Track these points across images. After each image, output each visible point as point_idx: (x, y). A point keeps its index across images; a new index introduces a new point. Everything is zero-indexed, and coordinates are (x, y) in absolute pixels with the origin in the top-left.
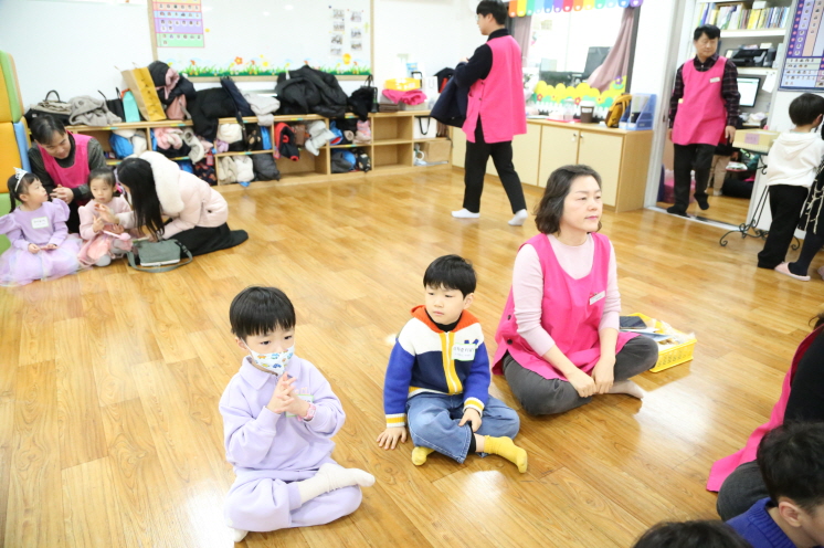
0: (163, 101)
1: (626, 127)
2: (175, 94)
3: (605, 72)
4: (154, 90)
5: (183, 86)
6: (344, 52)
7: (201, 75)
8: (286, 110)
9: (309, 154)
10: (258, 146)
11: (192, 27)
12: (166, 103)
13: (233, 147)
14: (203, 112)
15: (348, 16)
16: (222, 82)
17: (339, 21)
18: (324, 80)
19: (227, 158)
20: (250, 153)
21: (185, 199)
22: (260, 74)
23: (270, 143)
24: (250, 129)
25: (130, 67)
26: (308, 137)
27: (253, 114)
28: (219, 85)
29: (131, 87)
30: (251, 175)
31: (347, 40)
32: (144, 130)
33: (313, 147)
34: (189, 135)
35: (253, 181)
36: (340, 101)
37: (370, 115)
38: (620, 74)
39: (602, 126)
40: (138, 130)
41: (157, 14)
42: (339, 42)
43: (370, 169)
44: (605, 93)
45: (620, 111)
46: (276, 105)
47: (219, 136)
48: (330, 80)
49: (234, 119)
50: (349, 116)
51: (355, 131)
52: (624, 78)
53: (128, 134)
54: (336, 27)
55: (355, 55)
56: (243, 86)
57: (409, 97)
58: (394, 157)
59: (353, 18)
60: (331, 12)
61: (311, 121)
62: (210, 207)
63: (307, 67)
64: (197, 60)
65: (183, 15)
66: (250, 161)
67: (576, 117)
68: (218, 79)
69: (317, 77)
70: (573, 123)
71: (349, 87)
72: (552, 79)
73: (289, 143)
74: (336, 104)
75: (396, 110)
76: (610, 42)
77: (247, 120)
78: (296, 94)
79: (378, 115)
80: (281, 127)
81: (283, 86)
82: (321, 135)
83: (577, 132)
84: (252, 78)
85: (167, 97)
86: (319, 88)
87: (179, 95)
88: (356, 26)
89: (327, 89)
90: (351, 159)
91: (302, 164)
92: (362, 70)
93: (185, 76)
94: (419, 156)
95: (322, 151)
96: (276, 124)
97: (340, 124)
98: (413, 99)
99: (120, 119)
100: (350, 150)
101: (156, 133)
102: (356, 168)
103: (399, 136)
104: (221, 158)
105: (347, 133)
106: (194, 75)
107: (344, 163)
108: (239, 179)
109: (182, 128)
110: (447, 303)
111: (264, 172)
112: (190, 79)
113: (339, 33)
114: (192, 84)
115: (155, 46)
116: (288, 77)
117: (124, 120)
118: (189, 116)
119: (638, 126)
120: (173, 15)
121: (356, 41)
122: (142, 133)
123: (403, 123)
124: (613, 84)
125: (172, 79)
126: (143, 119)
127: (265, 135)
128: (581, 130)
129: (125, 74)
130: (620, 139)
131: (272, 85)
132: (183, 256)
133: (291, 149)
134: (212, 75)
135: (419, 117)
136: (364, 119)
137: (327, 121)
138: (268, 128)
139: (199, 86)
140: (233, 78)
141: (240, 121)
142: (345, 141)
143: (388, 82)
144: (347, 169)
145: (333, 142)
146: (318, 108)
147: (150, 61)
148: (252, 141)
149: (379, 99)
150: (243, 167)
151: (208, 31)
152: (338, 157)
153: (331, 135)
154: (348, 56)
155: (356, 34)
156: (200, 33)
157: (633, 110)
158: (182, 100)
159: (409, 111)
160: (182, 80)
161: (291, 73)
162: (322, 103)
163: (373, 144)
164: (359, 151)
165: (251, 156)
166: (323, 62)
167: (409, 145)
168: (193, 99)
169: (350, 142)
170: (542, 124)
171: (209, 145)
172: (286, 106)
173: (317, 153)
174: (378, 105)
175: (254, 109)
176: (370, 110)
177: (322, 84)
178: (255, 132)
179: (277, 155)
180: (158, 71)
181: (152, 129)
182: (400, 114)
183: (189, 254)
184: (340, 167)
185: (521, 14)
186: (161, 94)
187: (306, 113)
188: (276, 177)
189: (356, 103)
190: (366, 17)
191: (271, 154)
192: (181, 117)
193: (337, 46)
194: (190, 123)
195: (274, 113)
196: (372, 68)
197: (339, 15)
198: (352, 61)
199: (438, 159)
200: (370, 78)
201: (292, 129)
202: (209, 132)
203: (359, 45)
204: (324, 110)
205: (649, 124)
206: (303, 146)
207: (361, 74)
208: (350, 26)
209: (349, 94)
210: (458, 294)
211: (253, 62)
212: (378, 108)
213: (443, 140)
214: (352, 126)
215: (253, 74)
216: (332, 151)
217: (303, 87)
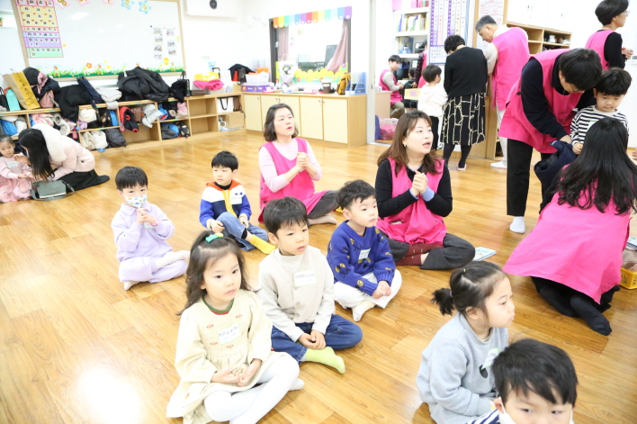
0: (37, 95)
1: (349, 93)
2: (45, 90)
3: (336, 61)
4: (29, 87)
5: (50, 85)
6: (163, 57)
7: (62, 76)
8: (127, 98)
9: (146, 127)
10: (109, 123)
11: (52, 42)
12: (39, 97)
13: (91, 125)
14: (67, 102)
15: (164, 32)
16: (79, 81)
17: (158, 36)
18: (152, 76)
19: (87, 133)
20: (103, 128)
21: (67, 153)
22: (105, 74)
23: (117, 121)
24: (102, 112)
25: (10, 72)
26: (144, 115)
27: (103, 102)
28: (76, 83)
29: (11, 86)
30: (106, 144)
31: (165, 49)
32: (24, 116)
33: (148, 122)
34: (58, 118)
35: (107, 148)
36: (163, 90)
37: (185, 98)
38: (344, 62)
39: (336, 94)
40: (19, 116)
41: (26, 35)
42: (160, 50)
43: (189, 135)
44: (337, 73)
45: (345, 84)
46: (119, 95)
47: (80, 118)
48: (156, 76)
49: (90, 106)
50: (171, 100)
51: (176, 110)
52: (347, 63)
53: (13, 119)
54: (157, 40)
55: (171, 58)
56: (95, 83)
57: (212, 85)
58: (205, 126)
59: (168, 34)
60: (152, 30)
61: (145, 105)
62: (82, 158)
63: (138, 68)
65: (45, 35)
66: (104, 134)
67: (321, 91)
68: (75, 79)
69: (146, 75)
70: (319, 94)
71: (169, 80)
72: (305, 67)
73: (131, 120)
74: (162, 92)
75: (204, 94)
76: (337, 42)
77: (99, 106)
78: (133, 87)
79: (191, 98)
80: (124, 110)
81: (123, 81)
82: (152, 114)
83: (320, 99)
84: (100, 77)
85: (39, 92)
86: (148, 82)
87: (48, 91)
88: (171, 39)
89: (154, 82)
90: (175, 129)
91: (142, 135)
92: (178, 69)
93: (51, 77)
94: (222, 124)
95: (155, 125)
96: (120, 107)
97: (166, 106)
98: (214, 86)
99: (5, 109)
100: (174, 123)
101: (34, 118)
102: (180, 135)
103: (208, 112)
104: (82, 133)
105: (171, 112)
106: (57, 77)
107: (171, 132)
108: (97, 147)
109: (52, 113)
110: (223, 174)
111: (114, 141)
112: (56, 80)
113: (159, 44)
114: (57, 83)
115: (26, 57)
116: (125, 75)
117: (8, 109)
118: (57, 105)
119: (356, 92)
120: (38, 35)
121: (172, 49)
122: (23, 119)
123: (210, 102)
124: (341, 68)
125: (42, 79)
126: (22, 108)
127: (113, 116)
128: (323, 97)
129: (6, 77)
130: (346, 101)
131: (115, 81)
132: (68, 191)
133: (132, 124)
134: (71, 76)
135: (221, 98)
136: (182, 101)
137: (156, 104)
138: (115, 111)
139: (62, 84)
140: (87, 78)
141: (94, 107)
142: (170, 117)
143: (196, 76)
144: (173, 136)
145: (161, 118)
146: (149, 95)
147: (21, 68)
148: (104, 120)
149: (191, 87)
150: (99, 138)
151: (65, 46)
152: (166, 128)
153: (160, 113)
154: (166, 59)
155: (171, 44)
156: (59, 47)
157: (352, 83)
158: (51, 94)
159: (213, 94)
160: (49, 80)
161: (127, 72)
162: (152, 92)
163: (190, 118)
164: (181, 123)
165: (104, 131)
166: (150, 64)
167: (215, 117)
168: (59, 93)
169: (174, 118)
170: (300, 96)
171: (74, 124)
172: (126, 94)
173: (151, 126)
174: (191, 92)
175: (104, 98)
176: (185, 95)
177: (150, 79)
178: (105, 114)
179: (123, 129)
180: (31, 75)
181: (30, 115)
182: (206, 96)
183: (72, 189)
184: (168, 135)
185: (281, 26)
186: (34, 90)
187: (140, 99)
188: (123, 144)
189: (175, 91)
190: (177, 32)
191: (118, 129)
192: (51, 106)
193: (159, 53)
194: (58, 109)
195: (118, 101)
196: (185, 67)
197: (158, 31)
198: (170, 63)
199: (236, 126)
200: (184, 73)
201: (132, 110)
202: (73, 115)
203: (174, 52)
204: (153, 96)
205: (363, 91)
206: (141, 122)
207: (177, 71)
208: (166, 39)
209: (170, 86)
210: (229, 170)
211: (100, 66)
212: (191, 93)
213: (238, 113)
214: (174, 106)
215: (100, 75)
216: (161, 124)
217: (137, 82)
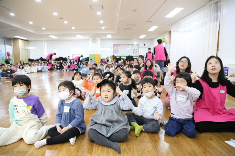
2: (115, 58)
5: (115, 57)
6: (134, 54)
11: (117, 52)
12: (114, 59)
15: (135, 50)
25: (111, 55)
31: (135, 52)
48: (132, 57)
64: (117, 55)
88: (136, 51)
115: (114, 53)
116: (128, 56)
120: (116, 50)
131: (126, 57)
139: (117, 57)
147: (113, 55)
151: (119, 52)
155: (136, 52)
158: (115, 59)
166: (132, 55)
168: (116, 58)
190: (137, 50)
208: (135, 51)
211: (124, 55)
